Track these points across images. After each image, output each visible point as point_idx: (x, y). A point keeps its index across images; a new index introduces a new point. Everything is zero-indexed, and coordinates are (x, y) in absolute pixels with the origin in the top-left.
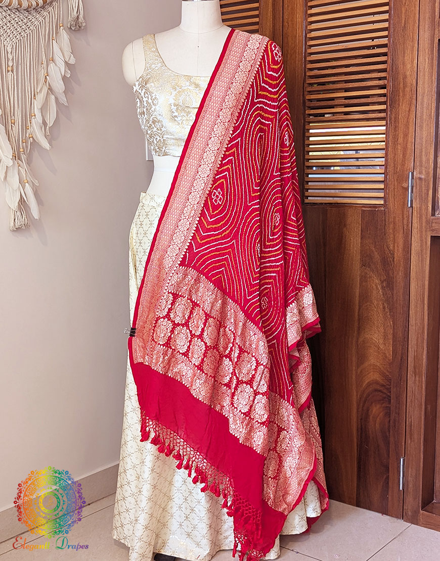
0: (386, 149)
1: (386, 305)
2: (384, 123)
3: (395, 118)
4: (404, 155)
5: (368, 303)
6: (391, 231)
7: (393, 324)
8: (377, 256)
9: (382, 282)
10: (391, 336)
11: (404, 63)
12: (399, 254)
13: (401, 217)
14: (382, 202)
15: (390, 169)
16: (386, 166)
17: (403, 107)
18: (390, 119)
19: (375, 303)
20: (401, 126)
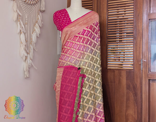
0: (133, 52)
1: (135, 102)
2: (132, 44)
3: (136, 42)
4: (139, 54)
5: (129, 101)
6: (136, 78)
7: (137, 108)
8: (131, 86)
9: (133, 94)
10: (136, 112)
11: (138, 26)
12: (138, 85)
13: (139, 73)
14: (132, 68)
15: (135, 58)
16: (133, 57)
17: (139, 39)
18: (135, 43)
19: (131, 101)
20: (138, 45)
